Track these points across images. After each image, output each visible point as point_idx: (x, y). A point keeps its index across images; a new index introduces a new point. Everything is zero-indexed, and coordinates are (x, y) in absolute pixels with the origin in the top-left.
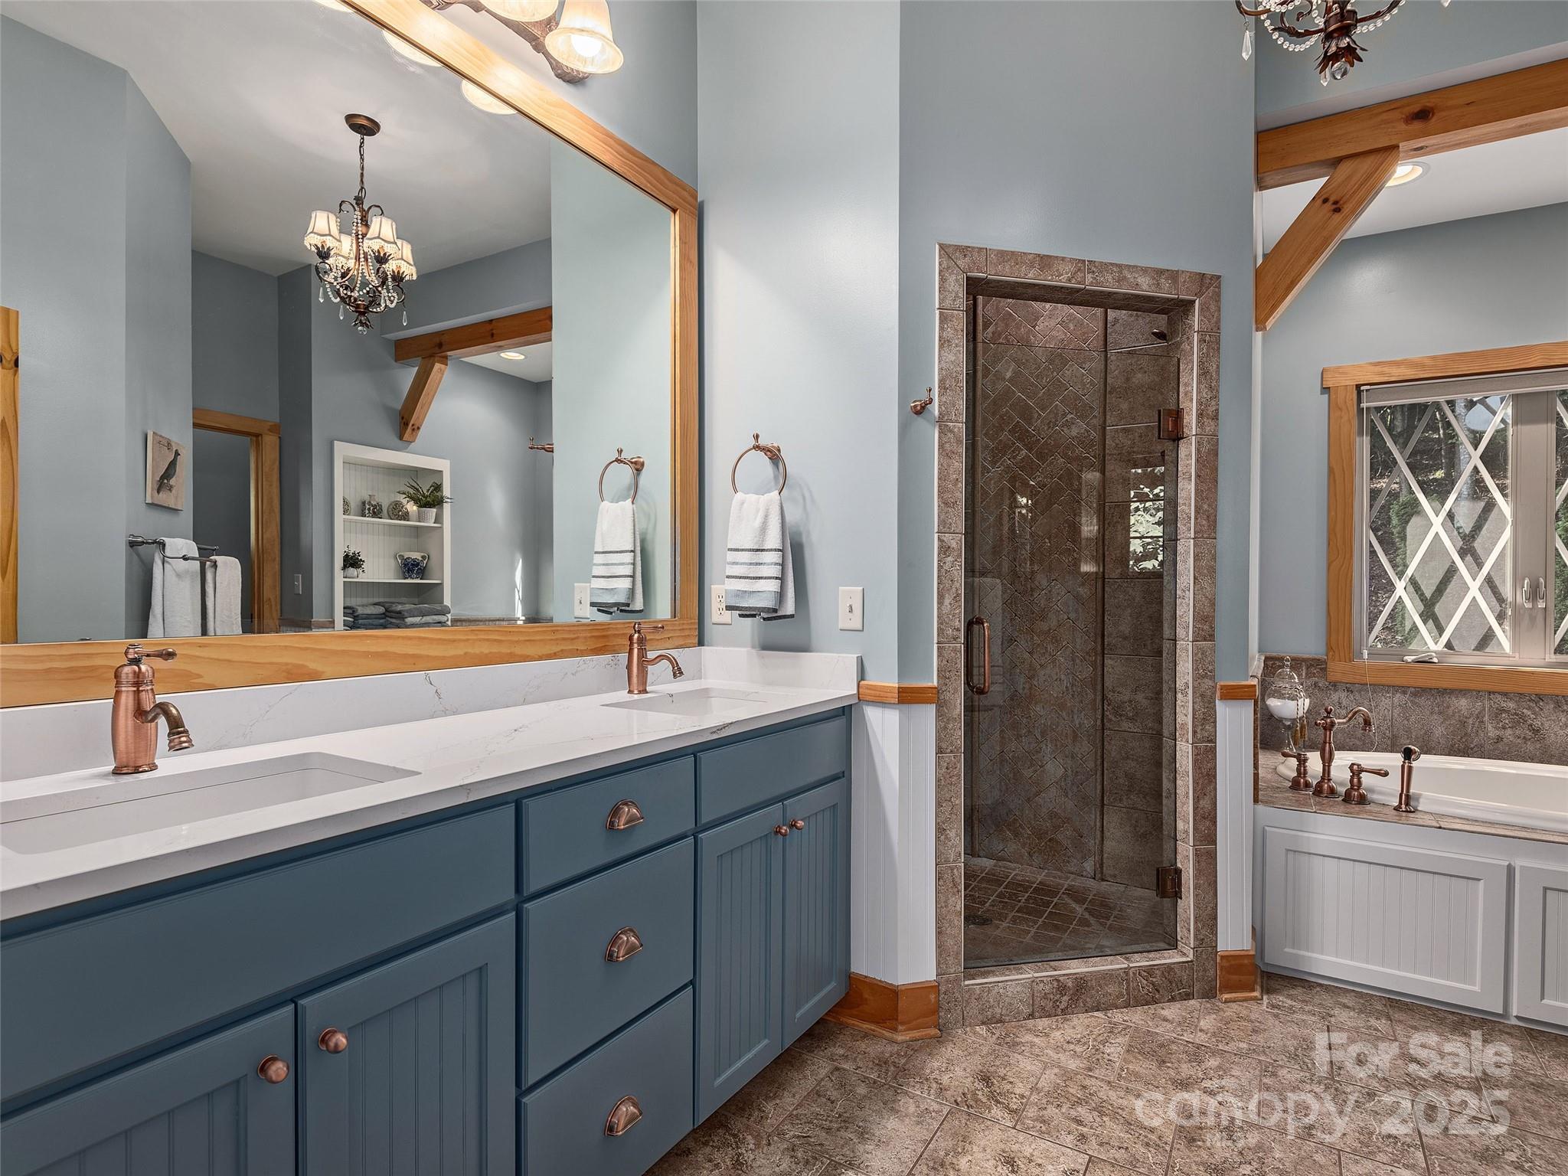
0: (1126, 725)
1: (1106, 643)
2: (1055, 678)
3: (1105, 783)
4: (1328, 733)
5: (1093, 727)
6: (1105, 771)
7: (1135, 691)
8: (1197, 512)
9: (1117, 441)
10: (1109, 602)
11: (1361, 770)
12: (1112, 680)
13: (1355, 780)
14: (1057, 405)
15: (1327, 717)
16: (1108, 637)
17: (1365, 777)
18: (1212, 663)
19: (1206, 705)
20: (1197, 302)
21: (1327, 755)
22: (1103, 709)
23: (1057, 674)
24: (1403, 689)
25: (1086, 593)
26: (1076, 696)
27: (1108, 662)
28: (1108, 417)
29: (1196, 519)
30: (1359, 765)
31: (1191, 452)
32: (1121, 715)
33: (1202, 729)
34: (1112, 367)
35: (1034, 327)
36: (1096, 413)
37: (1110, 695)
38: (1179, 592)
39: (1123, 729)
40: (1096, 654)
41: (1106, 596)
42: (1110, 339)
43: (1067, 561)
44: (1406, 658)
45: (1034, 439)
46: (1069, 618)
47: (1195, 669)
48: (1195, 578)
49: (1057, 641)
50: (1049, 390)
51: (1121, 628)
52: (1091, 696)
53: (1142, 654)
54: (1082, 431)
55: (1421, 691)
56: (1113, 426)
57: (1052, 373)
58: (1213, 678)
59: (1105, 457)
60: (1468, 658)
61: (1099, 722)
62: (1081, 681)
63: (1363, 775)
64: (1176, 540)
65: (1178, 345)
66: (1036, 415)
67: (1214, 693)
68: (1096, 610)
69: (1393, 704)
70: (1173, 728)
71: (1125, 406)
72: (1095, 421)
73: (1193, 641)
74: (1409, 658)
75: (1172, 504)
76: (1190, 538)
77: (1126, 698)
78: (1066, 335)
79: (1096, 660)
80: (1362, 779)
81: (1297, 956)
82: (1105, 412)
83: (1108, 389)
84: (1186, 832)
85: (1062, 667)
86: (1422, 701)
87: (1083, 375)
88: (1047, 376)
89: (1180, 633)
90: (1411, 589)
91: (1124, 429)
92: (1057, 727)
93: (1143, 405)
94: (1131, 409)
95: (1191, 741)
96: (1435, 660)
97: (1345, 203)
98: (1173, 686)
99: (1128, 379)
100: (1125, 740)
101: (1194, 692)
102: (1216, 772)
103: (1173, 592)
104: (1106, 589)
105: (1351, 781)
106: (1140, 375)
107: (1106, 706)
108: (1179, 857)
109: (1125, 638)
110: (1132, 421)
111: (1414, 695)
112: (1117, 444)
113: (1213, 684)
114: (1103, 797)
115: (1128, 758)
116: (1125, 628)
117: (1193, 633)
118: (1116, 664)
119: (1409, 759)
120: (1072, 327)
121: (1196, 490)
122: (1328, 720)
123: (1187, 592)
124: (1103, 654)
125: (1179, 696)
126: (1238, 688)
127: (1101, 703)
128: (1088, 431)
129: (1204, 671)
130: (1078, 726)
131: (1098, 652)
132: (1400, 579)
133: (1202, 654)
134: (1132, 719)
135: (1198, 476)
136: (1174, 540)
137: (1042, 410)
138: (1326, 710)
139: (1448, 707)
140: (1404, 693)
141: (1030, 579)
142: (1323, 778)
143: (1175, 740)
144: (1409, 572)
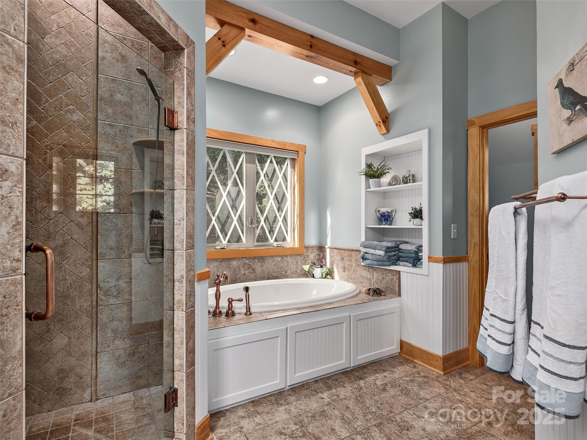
0: (112, 301)
1: (99, 253)
2: (61, 279)
3: (98, 339)
4: (218, 286)
5: (90, 306)
6: (98, 332)
7: (118, 279)
8: (187, 174)
9: (105, 130)
10: (101, 228)
11: (233, 300)
12: (103, 274)
13: (230, 305)
14: (61, 97)
15: (218, 279)
16: (100, 249)
17: (234, 304)
18: (193, 262)
19: (191, 286)
20: (186, 50)
21: (218, 296)
22: (97, 293)
23: (63, 276)
24: (217, 260)
25: (84, 222)
26: (77, 289)
27: (100, 264)
28: (99, 114)
29: (187, 178)
30: (231, 299)
31: (183, 138)
32: (109, 295)
33: (189, 301)
34: (101, 84)
35: (43, 38)
36: (91, 110)
37: (101, 285)
38: (176, 221)
39: (110, 303)
40: (92, 260)
41: (99, 223)
42: (100, 67)
43: (70, 201)
44: (217, 247)
45: (43, 115)
46: (72, 238)
47: (187, 266)
48: (187, 213)
49: (62, 253)
50: (55, 85)
51: (109, 243)
52: (88, 287)
53: (122, 257)
54: (81, 119)
55: (223, 260)
56: (102, 120)
57: (58, 74)
58: (194, 270)
59: (97, 138)
60: (235, 246)
61: (94, 303)
62: (81, 278)
63: (233, 302)
64: (173, 190)
65: (173, 73)
66: (44, 100)
67: (194, 279)
68: (92, 232)
69: (214, 266)
70: (171, 304)
71: (110, 111)
72: (90, 115)
73: (186, 250)
74: (219, 247)
75: (171, 168)
76: (183, 189)
77: (112, 285)
78: (69, 53)
79: (92, 264)
80: (233, 305)
81: (218, 401)
82: (97, 111)
83: (99, 98)
84: (182, 365)
85: (67, 271)
86: (223, 264)
87: (81, 83)
88: (53, 76)
89: (177, 245)
90: (217, 220)
91: (110, 124)
92: (63, 311)
93: (121, 113)
94: (114, 113)
95: (184, 310)
96: (226, 248)
97: (227, 44)
98: (172, 278)
99: (112, 96)
100: (111, 310)
101: (186, 280)
102: (195, 324)
103: (171, 221)
104: (99, 219)
105: (229, 306)
106: (119, 95)
107: (99, 292)
108: (176, 382)
109: (112, 249)
110: (114, 121)
111: (221, 262)
112: (105, 132)
113: (194, 274)
114: (97, 348)
115: (113, 320)
116: (112, 243)
117: (186, 245)
118: (106, 265)
119: (248, 292)
120: (73, 50)
121: (187, 161)
122: (219, 280)
123: (182, 221)
124: (97, 259)
125: (176, 284)
126: (203, 274)
127: (96, 290)
128: (85, 120)
129: (190, 268)
130: (79, 308)
131: (94, 259)
132: (214, 216)
133: (190, 257)
134: (116, 297)
135: (187, 153)
136: (172, 190)
137: (50, 97)
138: (217, 275)
139: (231, 265)
140: (217, 261)
141: (40, 212)
142: (216, 308)
143: (173, 311)
144: (216, 214)
